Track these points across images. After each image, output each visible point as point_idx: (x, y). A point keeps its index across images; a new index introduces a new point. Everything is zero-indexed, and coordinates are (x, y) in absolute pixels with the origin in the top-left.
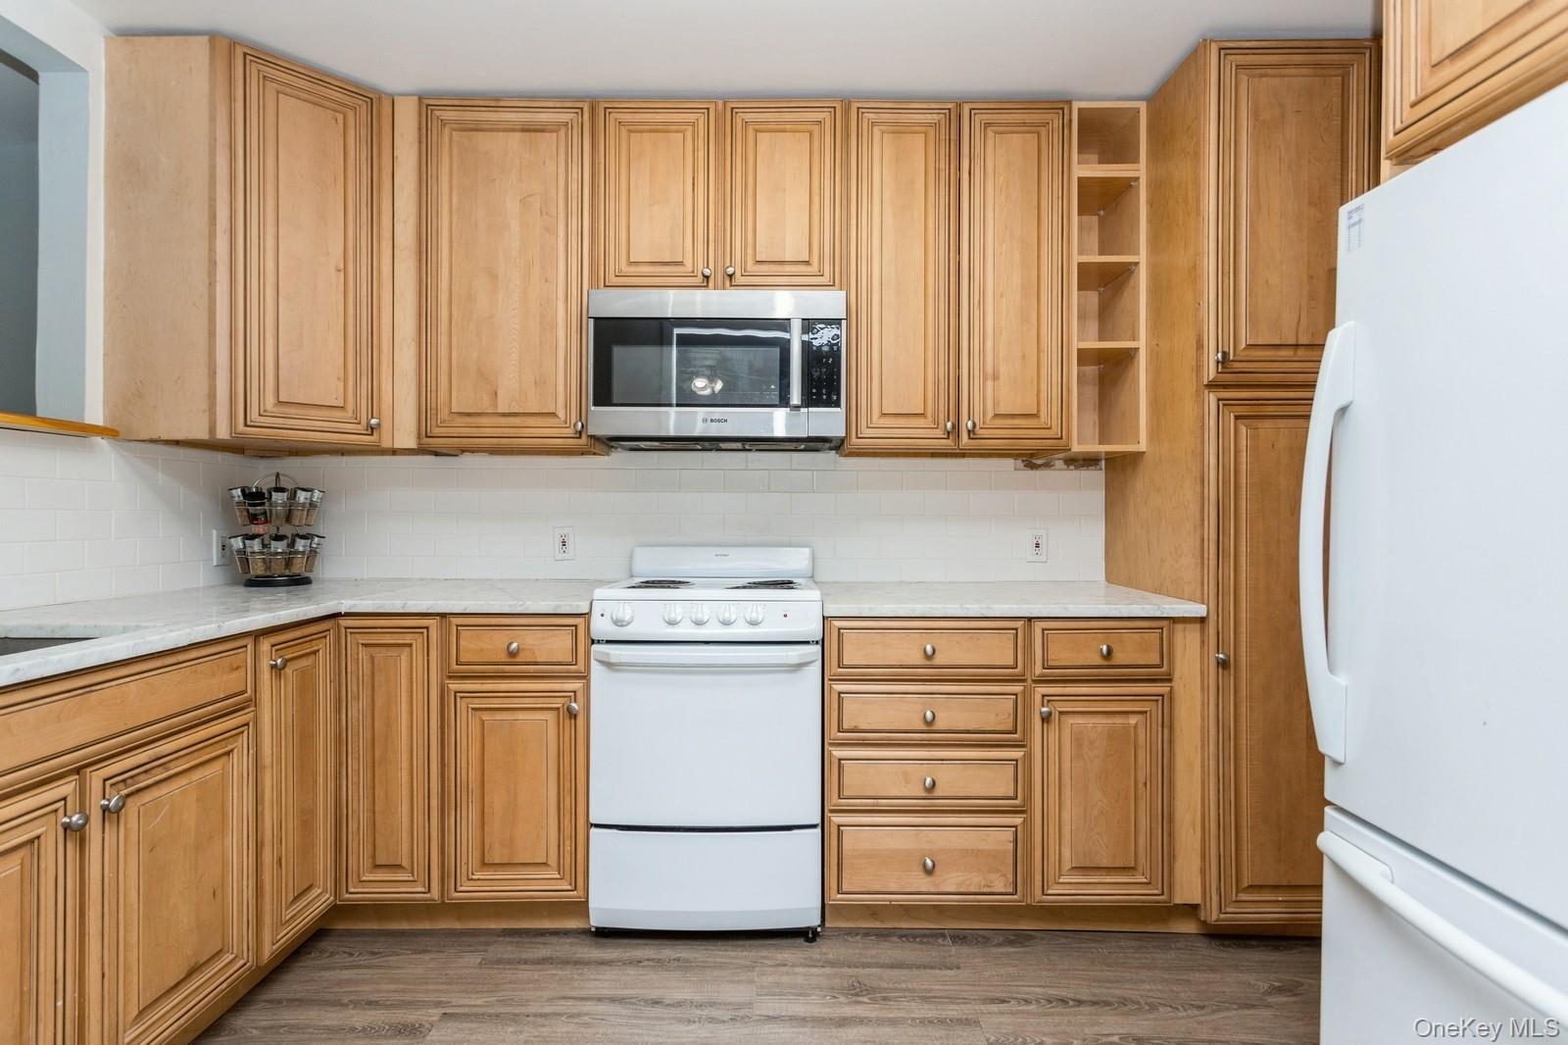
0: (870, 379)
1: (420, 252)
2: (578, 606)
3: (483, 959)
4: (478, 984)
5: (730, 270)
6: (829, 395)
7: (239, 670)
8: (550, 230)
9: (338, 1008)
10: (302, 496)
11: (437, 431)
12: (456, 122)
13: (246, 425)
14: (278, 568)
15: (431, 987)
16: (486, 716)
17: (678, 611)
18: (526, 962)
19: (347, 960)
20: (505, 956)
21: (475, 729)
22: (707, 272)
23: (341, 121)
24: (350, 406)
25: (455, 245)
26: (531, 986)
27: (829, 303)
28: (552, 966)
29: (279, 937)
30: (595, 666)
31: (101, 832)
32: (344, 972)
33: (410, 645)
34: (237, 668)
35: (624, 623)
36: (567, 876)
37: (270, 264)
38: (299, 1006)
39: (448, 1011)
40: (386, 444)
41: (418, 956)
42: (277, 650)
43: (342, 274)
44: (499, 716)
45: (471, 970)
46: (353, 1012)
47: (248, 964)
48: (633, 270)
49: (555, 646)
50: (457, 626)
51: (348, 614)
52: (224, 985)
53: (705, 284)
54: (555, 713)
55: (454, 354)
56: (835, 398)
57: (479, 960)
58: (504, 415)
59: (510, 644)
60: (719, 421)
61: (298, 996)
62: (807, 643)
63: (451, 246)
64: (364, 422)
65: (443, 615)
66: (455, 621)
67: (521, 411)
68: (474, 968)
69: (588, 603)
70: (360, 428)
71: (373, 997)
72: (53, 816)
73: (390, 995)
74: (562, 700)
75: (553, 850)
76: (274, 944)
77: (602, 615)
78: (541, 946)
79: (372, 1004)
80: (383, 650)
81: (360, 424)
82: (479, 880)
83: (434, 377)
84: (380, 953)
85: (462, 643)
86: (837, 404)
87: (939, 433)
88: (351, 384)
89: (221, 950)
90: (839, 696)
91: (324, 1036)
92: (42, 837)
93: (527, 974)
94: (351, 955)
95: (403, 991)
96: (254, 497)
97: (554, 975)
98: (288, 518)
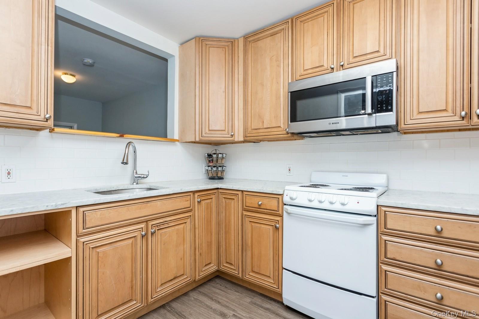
0: (412, 97)
1: (244, 83)
2: (279, 192)
3: (251, 301)
4: (246, 308)
5: (342, 64)
6: (387, 107)
7: (188, 201)
8: (279, 66)
9: (211, 300)
10: (220, 156)
11: (248, 135)
12: (253, 40)
13: (202, 137)
14: (215, 175)
15: (234, 304)
16: (253, 224)
17: (313, 196)
18: (262, 307)
19: (219, 287)
20: (258, 303)
21: (250, 228)
22: (332, 66)
23: (224, 50)
24: (227, 130)
25: (252, 78)
26: (260, 316)
27: (389, 66)
28: (269, 312)
29: (200, 275)
30: (285, 213)
31: (151, 237)
32: (218, 290)
33: (234, 199)
34: (187, 201)
35: (294, 199)
36: (276, 283)
37: (207, 93)
38: (204, 295)
39: (235, 314)
40: (236, 140)
41: (236, 293)
42: (199, 197)
43: (224, 93)
44: (257, 225)
45: (246, 303)
46: (214, 303)
47: (191, 280)
48: (305, 72)
49: (272, 204)
50: (246, 195)
51: (221, 189)
52: (184, 284)
53: (332, 71)
54: (272, 227)
55: (252, 111)
56: (390, 108)
57: (250, 301)
58: (266, 128)
59: (259, 202)
60: (336, 123)
61: (205, 292)
62: (371, 216)
63: (251, 78)
64: (230, 134)
65: (242, 191)
66: (245, 193)
67: (271, 127)
68: (248, 303)
69: (283, 190)
70: (229, 136)
71: (220, 301)
72: (139, 232)
73: (224, 302)
74: (275, 223)
75: (272, 273)
76: (199, 276)
77: (287, 195)
78: (269, 304)
79: (219, 302)
80: (228, 199)
81: (229, 134)
82: (251, 275)
83: (247, 119)
84: (227, 288)
85: (247, 200)
86: (391, 110)
87: (457, 118)
88: (227, 123)
89: (183, 274)
90: (385, 242)
91: (205, 307)
92: (137, 236)
93: (261, 312)
94: (221, 285)
95: (227, 302)
96: (210, 156)
97: (269, 316)
98: (217, 161)
